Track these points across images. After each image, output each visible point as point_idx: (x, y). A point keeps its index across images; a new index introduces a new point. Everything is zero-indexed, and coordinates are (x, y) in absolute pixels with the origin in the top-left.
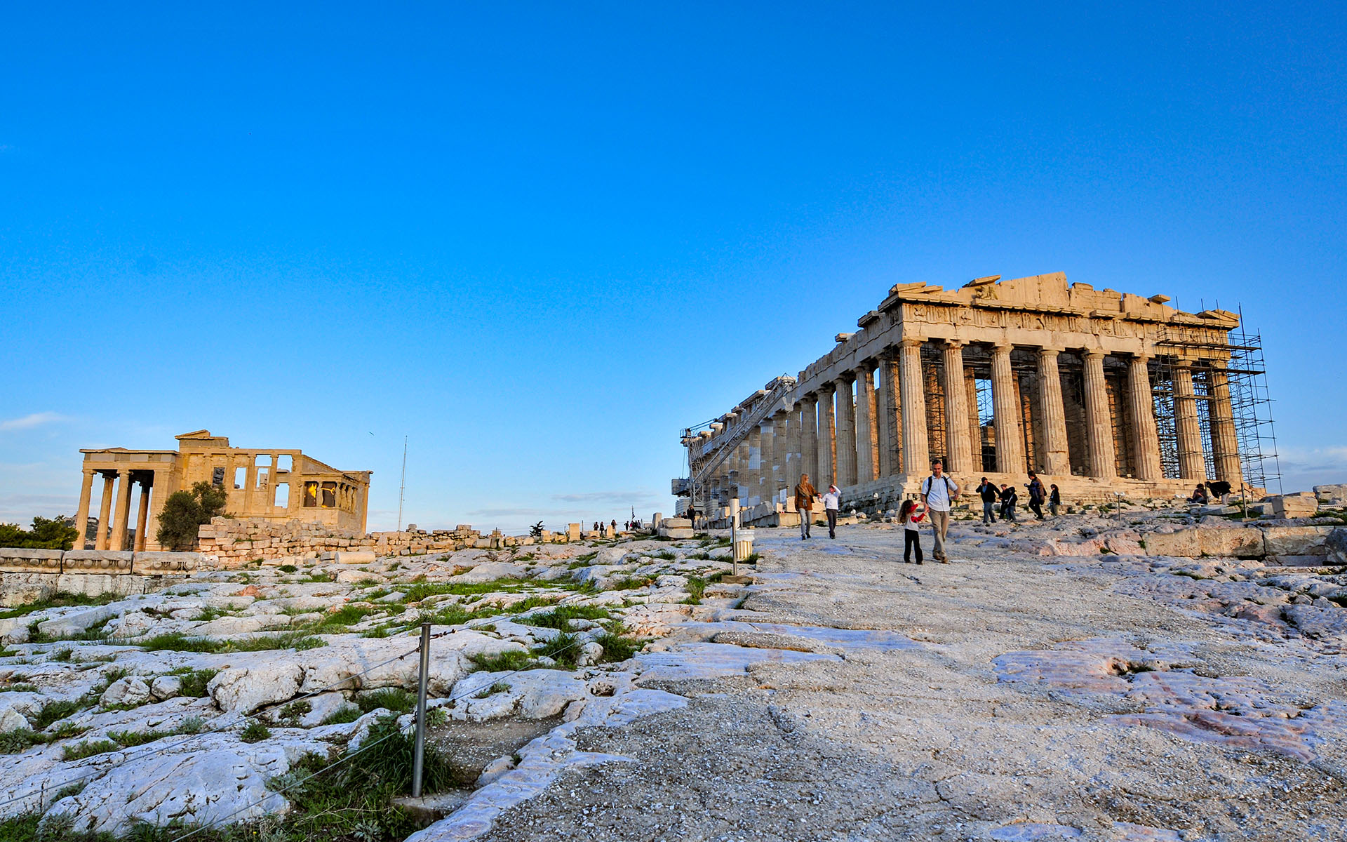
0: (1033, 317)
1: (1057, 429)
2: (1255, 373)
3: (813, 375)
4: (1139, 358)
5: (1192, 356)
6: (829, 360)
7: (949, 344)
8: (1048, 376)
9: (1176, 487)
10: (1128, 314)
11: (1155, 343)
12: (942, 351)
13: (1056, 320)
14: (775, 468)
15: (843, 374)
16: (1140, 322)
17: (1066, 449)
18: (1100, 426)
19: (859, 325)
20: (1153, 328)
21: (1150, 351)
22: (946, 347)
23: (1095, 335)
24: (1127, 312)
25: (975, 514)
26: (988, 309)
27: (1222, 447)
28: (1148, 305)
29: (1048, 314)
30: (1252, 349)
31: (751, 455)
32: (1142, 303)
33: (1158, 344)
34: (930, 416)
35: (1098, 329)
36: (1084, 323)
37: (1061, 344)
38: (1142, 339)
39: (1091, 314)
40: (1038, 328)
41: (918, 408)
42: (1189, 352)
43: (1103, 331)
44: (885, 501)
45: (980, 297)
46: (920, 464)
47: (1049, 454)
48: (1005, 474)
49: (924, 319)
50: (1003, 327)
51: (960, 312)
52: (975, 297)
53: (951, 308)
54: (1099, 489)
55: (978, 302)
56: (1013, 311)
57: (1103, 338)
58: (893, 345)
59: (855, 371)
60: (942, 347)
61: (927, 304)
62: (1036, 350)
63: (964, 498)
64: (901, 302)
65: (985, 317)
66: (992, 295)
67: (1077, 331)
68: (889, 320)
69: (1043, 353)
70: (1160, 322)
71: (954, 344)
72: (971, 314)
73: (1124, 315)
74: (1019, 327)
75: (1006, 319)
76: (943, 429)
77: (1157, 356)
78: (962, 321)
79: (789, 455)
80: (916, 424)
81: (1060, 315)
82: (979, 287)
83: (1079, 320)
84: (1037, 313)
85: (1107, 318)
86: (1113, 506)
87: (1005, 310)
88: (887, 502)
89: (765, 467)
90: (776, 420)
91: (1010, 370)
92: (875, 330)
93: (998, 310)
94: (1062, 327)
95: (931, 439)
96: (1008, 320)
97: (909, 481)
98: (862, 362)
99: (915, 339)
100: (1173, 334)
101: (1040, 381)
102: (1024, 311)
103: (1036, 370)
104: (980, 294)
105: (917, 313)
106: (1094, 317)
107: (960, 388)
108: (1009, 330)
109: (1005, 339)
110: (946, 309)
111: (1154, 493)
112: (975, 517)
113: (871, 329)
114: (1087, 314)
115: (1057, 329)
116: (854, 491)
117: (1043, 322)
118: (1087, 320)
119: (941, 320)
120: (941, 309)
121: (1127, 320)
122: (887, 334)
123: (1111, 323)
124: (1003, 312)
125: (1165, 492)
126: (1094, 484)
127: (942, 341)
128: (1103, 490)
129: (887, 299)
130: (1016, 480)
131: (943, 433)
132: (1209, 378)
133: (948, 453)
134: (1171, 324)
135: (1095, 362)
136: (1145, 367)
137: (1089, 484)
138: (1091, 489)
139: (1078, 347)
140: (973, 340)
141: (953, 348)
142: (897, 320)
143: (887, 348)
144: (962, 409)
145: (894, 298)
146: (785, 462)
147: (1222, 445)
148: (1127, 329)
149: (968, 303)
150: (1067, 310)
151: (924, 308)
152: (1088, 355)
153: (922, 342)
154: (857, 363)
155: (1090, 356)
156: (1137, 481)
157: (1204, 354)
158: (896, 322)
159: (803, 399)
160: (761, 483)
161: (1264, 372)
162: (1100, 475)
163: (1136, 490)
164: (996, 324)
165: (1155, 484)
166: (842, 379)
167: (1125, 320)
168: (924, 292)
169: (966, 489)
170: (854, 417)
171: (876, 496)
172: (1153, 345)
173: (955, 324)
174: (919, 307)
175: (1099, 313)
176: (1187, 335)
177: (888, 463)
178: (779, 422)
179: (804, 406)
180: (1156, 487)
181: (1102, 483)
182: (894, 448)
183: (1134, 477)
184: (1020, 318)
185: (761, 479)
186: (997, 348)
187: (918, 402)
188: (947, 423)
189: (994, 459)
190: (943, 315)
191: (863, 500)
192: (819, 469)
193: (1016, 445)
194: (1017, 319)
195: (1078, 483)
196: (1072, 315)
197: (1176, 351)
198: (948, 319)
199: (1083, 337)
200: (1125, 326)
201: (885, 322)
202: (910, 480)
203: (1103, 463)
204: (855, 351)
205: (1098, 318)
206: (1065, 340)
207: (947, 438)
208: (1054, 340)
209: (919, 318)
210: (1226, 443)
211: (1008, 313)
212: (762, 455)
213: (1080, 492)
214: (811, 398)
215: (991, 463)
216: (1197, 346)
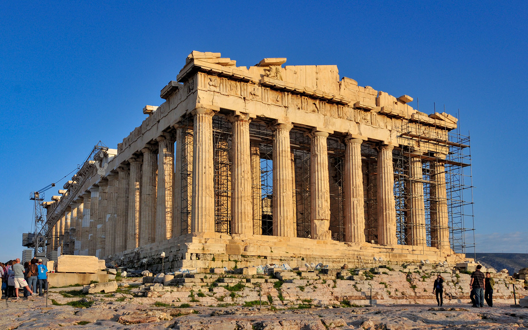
0: (311, 101)
1: (323, 200)
2: (464, 165)
3: (127, 145)
4: (387, 145)
5: (424, 148)
6: (139, 132)
7: (238, 116)
8: (319, 154)
9: (407, 252)
10: (382, 108)
11: (399, 134)
12: (232, 123)
13: (328, 106)
14: (99, 226)
15: (149, 143)
16: (391, 116)
17: (329, 218)
18: (356, 199)
19: (163, 97)
20: (398, 122)
21: (394, 141)
22: (236, 118)
23: (357, 123)
24: (381, 106)
25: (248, 281)
26: (273, 88)
27: (438, 221)
28: (396, 103)
29: (322, 99)
30: (463, 147)
31: (84, 215)
32: (392, 102)
33: (401, 136)
34: (217, 182)
35: (359, 118)
36: (349, 111)
37: (330, 127)
38: (390, 131)
39: (355, 105)
40: (314, 111)
41: (207, 172)
42: (422, 144)
43: (363, 121)
44: (171, 260)
45: (268, 76)
46: (205, 226)
47: (316, 221)
48: (279, 237)
49: (217, 90)
50: (285, 107)
51: (250, 88)
52: (262, 76)
53: (242, 83)
54: (353, 252)
55: (266, 80)
56: (294, 93)
57: (363, 126)
58: (188, 113)
59: (158, 140)
60: (232, 119)
61: (221, 75)
62: (311, 130)
63: (243, 259)
64: (197, 69)
65: (271, 95)
66: (278, 75)
67: (343, 118)
68: (186, 89)
69: (317, 133)
70: (404, 118)
71: (243, 116)
72: (259, 90)
73: (379, 109)
74: (299, 109)
75: (289, 98)
76: (230, 194)
77: (400, 146)
78: (251, 97)
79: (108, 216)
80: (204, 188)
81: (331, 102)
82: (268, 68)
83: (346, 109)
84: (313, 97)
85: (367, 110)
86: (376, 271)
87: (288, 91)
88: (173, 261)
89: (93, 225)
90: (102, 186)
91: (289, 146)
92: (176, 99)
93: (283, 90)
94: (333, 113)
95: (218, 204)
96: (290, 101)
97: (193, 241)
98: (164, 131)
99: (208, 107)
100: (413, 129)
101: (312, 159)
102: (303, 94)
103: (309, 150)
104: (268, 73)
105: (211, 83)
106: (357, 108)
107: (246, 158)
108: (290, 109)
109: (286, 118)
110: (238, 84)
111: (393, 256)
112: (248, 284)
113: (172, 100)
114: (351, 104)
115: (328, 114)
116: (151, 249)
117: (318, 106)
118: (352, 110)
119: (232, 93)
120: (233, 83)
121: (381, 113)
122: (184, 104)
123: (368, 114)
124: (286, 93)
125: (400, 255)
126: (349, 248)
127: (233, 112)
128: (356, 253)
129: (185, 67)
130: (288, 243)
131: (230, 199)
132: (433, 166)
133: (232, 217)
134: (411, 121)
135: (355, 146)
136: (391, 154)
137: (345, 248)
138: (347, 252)
139: (343, 131)
140: (258, 115)
141: (242, 120)
142: (192, 90)
143: (184, 116)
144: (246, 177)
145: (190, 66)
146: (105, 221)
147: (438, 219)
148: (381, 120)
149: (257, 79)
150: (337, 98)
151: (218, 79)
152: (350, 139)
153: (214, 111)
154: (160, 133)
155: (352, 140)
156: (379, 246)
157: (431, 148)
158: (192, 91)
159: (120, 167)
160: (89, 238)
161: (470, 165)
162: (353, 240)
163: (380, 254)
164: (280, 103)
165: (392, 249)
166: (148, 148)
167: (380, 113)
168: (218, 63)
169: (245, 250)
170: (155, 183)
171: (163, 254)
172: (398, 137)
173: (244, 98)
174: (213, 78)
175: (362, 105)
176: (422, 130)
177: (179, 224)
178: (104, 188)
179: (121, 174)
180: (394, 252)
181: (355, 247)
182: (185, 211)
183: (376, 243)
184: (300, 101)
185: (90, 235)
186: (279, 124)
187: (207, 167)
188: (233, 189)
189: (271, 224)
190: (234, 89)
191: (155, 257)
192: (129, 228)
193: (290, 212)
194: (297, 101)
195: (337, 247)
196: (340, 103)
197: (413, 143)
198: (239, 93)
199: (348, 123)
200: (380, 118)
201: (182, 93)
202: (195, 240)
203: (356, 231)
204: (159, 122)
205: (359, 108)
206: (334, 124)
207: (232, 202)
208: (326, 124)
209: (213, 88)
210: (441, 219)
211: (290, 95)
212: (91, 215)
213: (338, 254)
214: (126, 166)
215: (269, 227)
216: (428, 140)
